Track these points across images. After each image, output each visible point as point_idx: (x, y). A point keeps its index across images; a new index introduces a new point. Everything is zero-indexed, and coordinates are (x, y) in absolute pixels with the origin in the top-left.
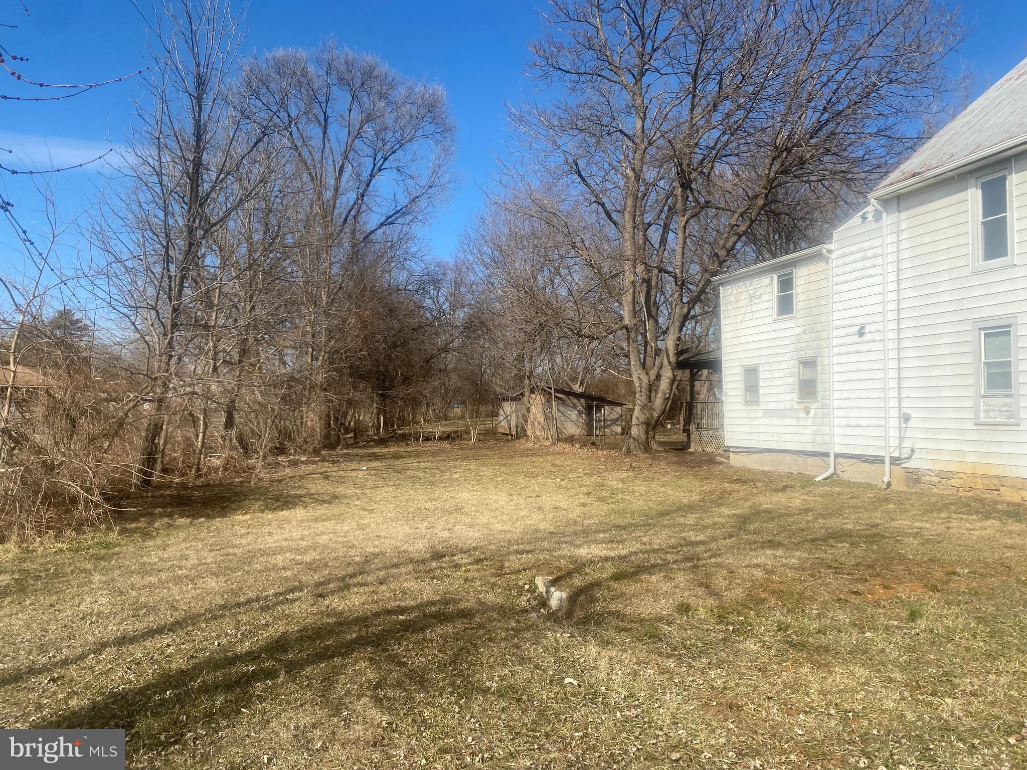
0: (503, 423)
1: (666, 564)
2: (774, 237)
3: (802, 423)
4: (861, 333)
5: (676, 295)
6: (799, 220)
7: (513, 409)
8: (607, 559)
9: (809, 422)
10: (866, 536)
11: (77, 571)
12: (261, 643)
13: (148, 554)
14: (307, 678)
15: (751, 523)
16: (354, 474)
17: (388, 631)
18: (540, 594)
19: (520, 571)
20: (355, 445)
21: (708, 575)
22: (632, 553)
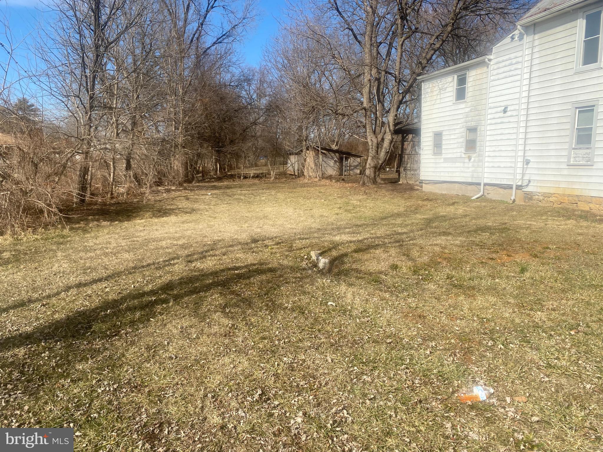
0: (290, 168)
1: (384, 244)
2: (456, 52)
3: (466, 165)
4: (505, 111)
5: (396, 88)
6: (472, 40)
7: (296, 160)
8: (351, 242)
9: (470, 165)
10: (499, 229)
11: (48, 250)
12: (158, 286)
13: (87, 241)
14: (186, 303)
15: (433, 223)
16: (203, 197)
17: (229, 279)
18: (313, 261)
19: (302, 249)
20: (203, 181)
21: (409, 250)
22: (365, 239)
